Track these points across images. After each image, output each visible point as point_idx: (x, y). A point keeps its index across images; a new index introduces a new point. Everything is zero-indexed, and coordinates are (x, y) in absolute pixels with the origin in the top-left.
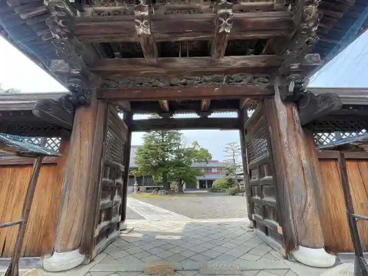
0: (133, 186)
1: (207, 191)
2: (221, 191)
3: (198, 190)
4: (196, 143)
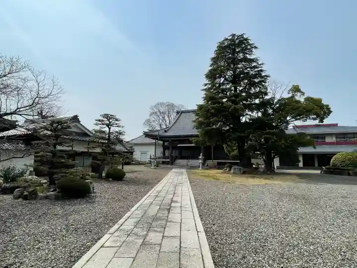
0: (198, 159)
1: (319, 172)
2: (351, 172)
3: (301, 168)
4: (296, 89)
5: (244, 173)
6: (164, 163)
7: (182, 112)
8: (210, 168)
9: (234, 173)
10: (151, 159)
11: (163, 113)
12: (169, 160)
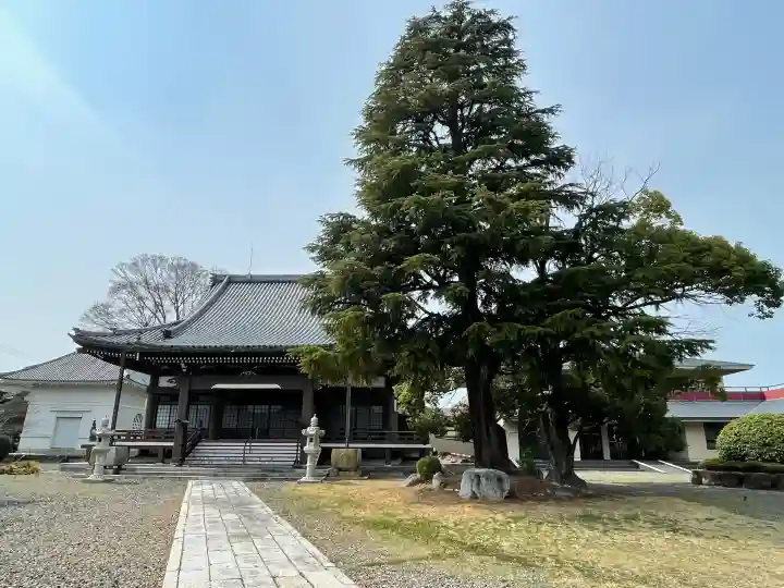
5: (511, 497)
6: (145, 454)
7: (232, 280)
8: (340, 473)
9: (474, 497)
10: (93, 438)
11: (157, 288)
12: (172, 444)
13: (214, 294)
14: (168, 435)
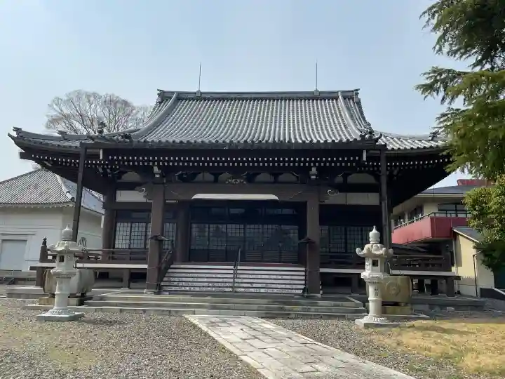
7: (181, 97)
12: (145, 266)
13: (164, 109)
14: (134, 256)
